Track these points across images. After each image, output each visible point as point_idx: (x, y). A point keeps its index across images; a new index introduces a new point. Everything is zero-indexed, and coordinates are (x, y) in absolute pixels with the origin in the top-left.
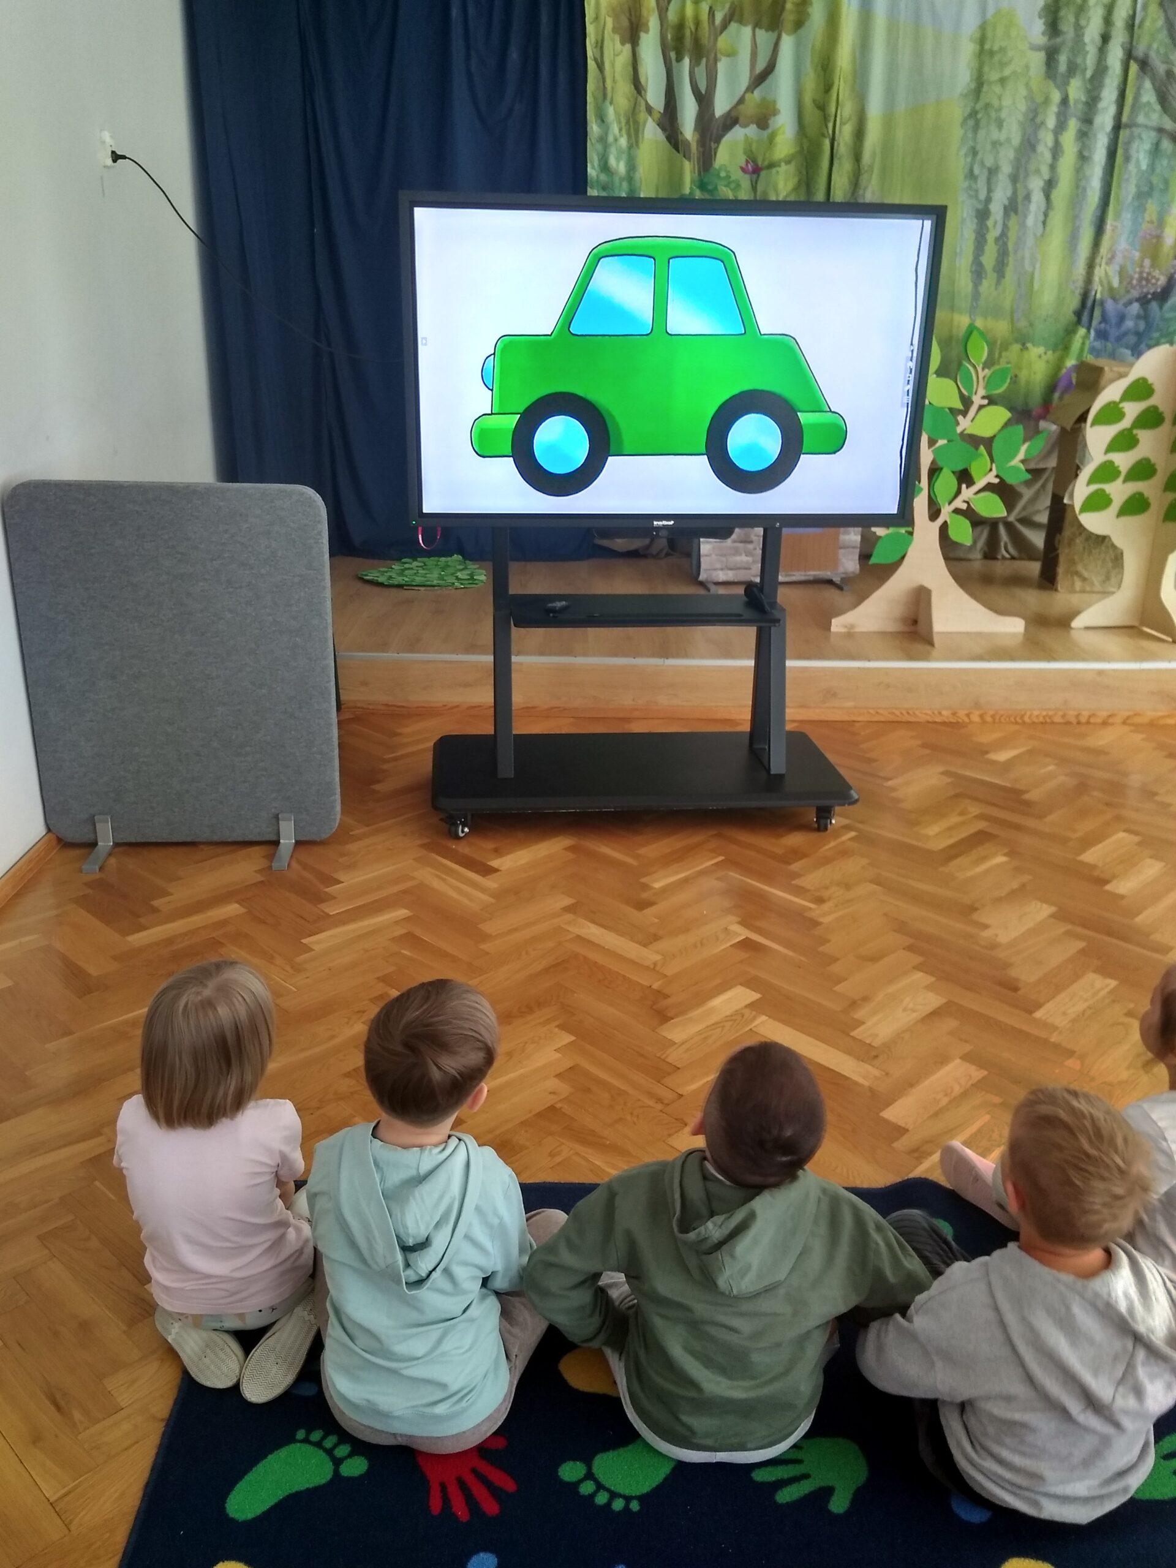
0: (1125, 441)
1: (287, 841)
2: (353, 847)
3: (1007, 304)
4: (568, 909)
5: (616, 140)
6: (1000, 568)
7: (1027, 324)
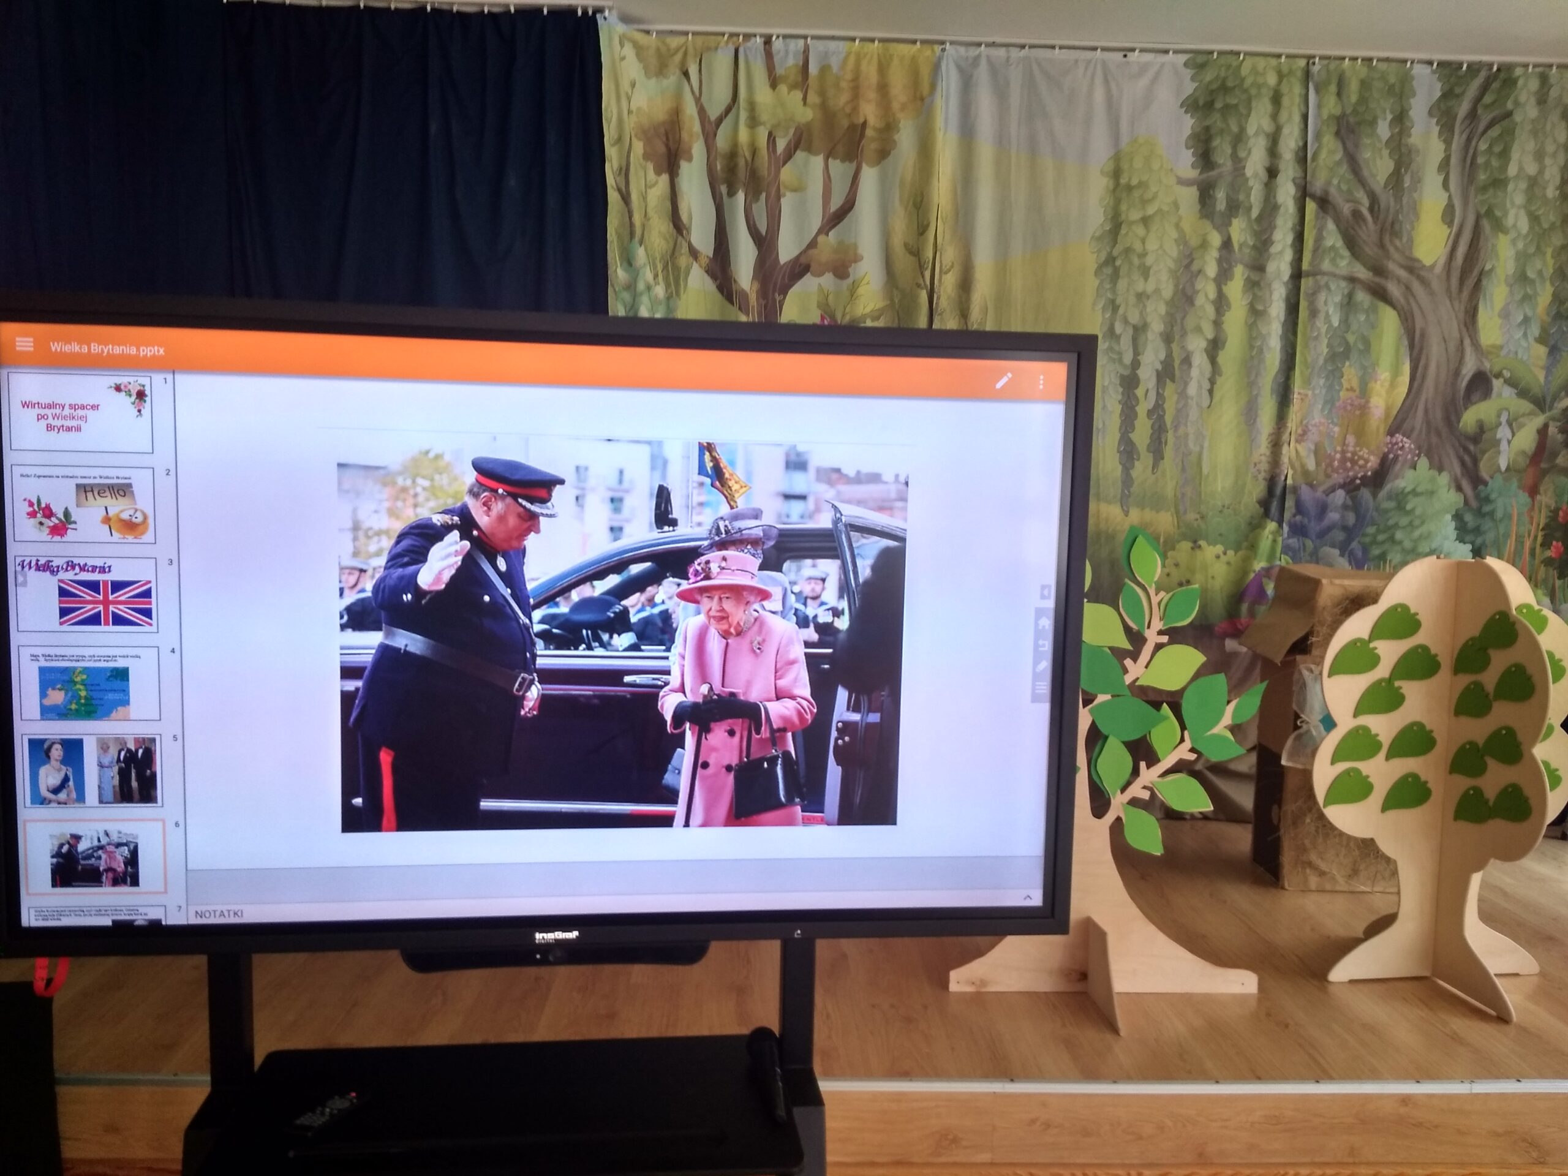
0: (1382, 699)
3: (1170, 491)
5: (649, 288)
7: (1198, 516)
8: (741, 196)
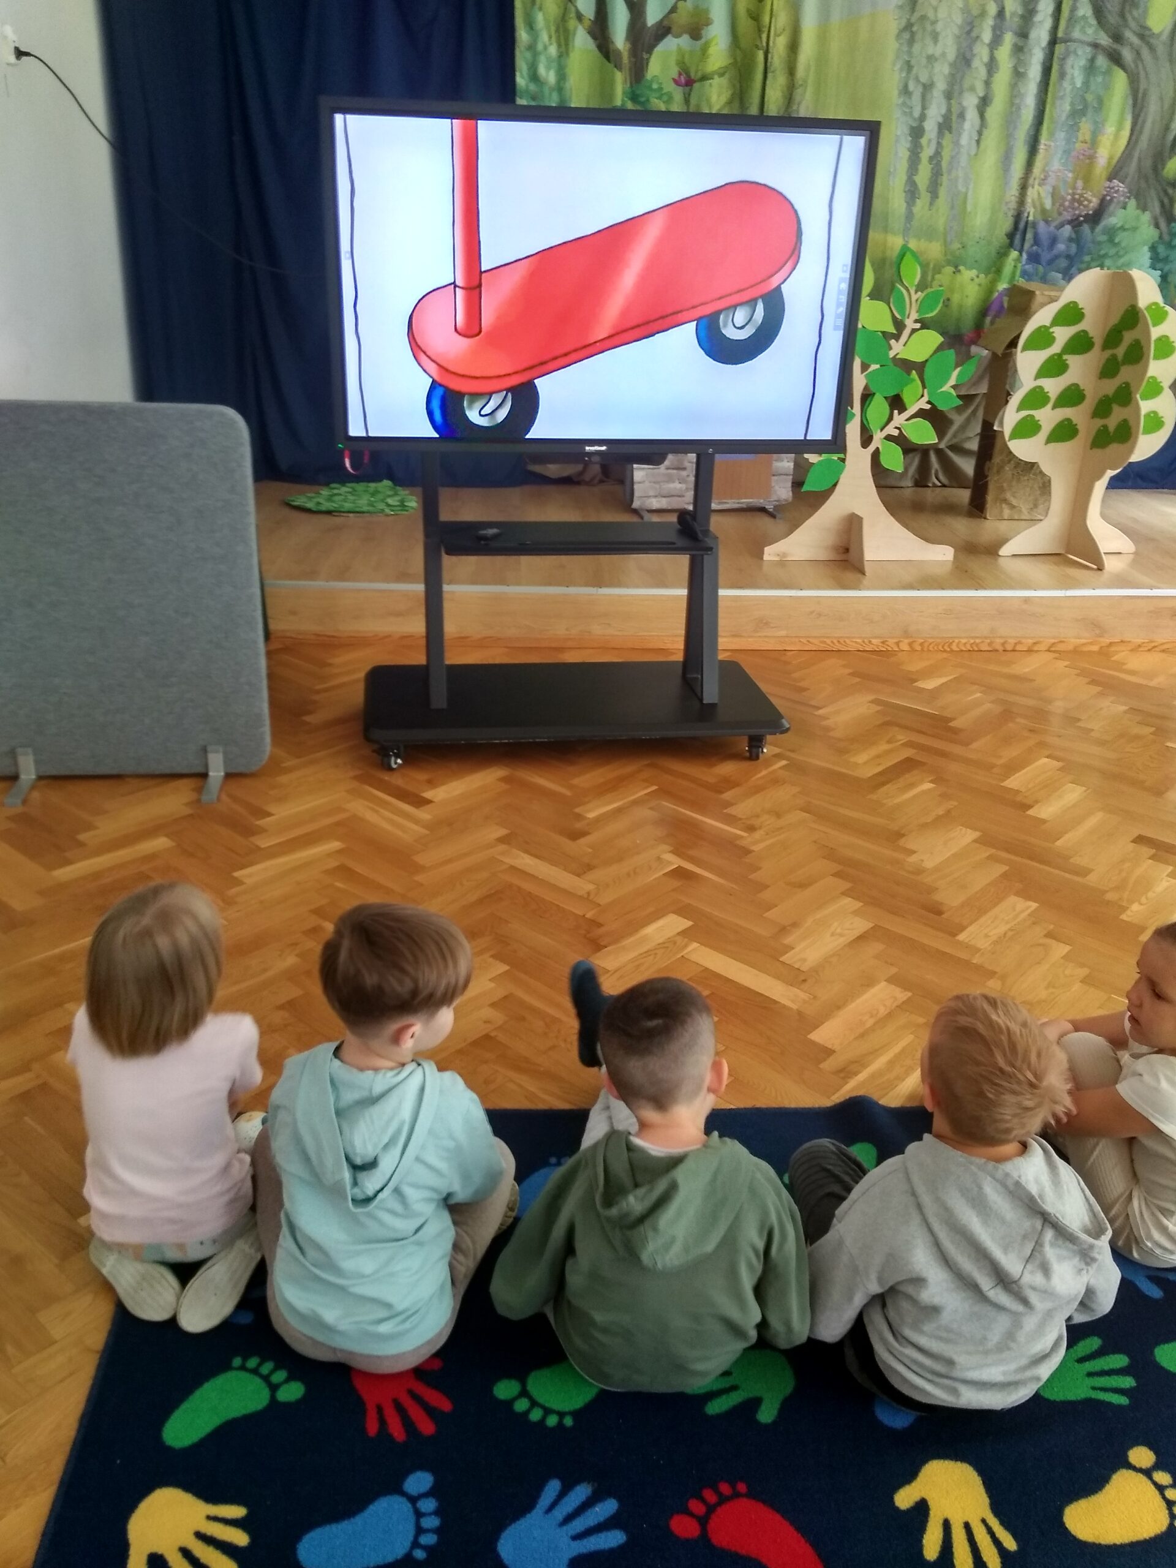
0: (1054, 367)
1: (216, 773)
2: (283, 779)
3: (941, 223)
4: (501, 840)
5: (545, 48)
6: (930, 495)
7: (960, 246)
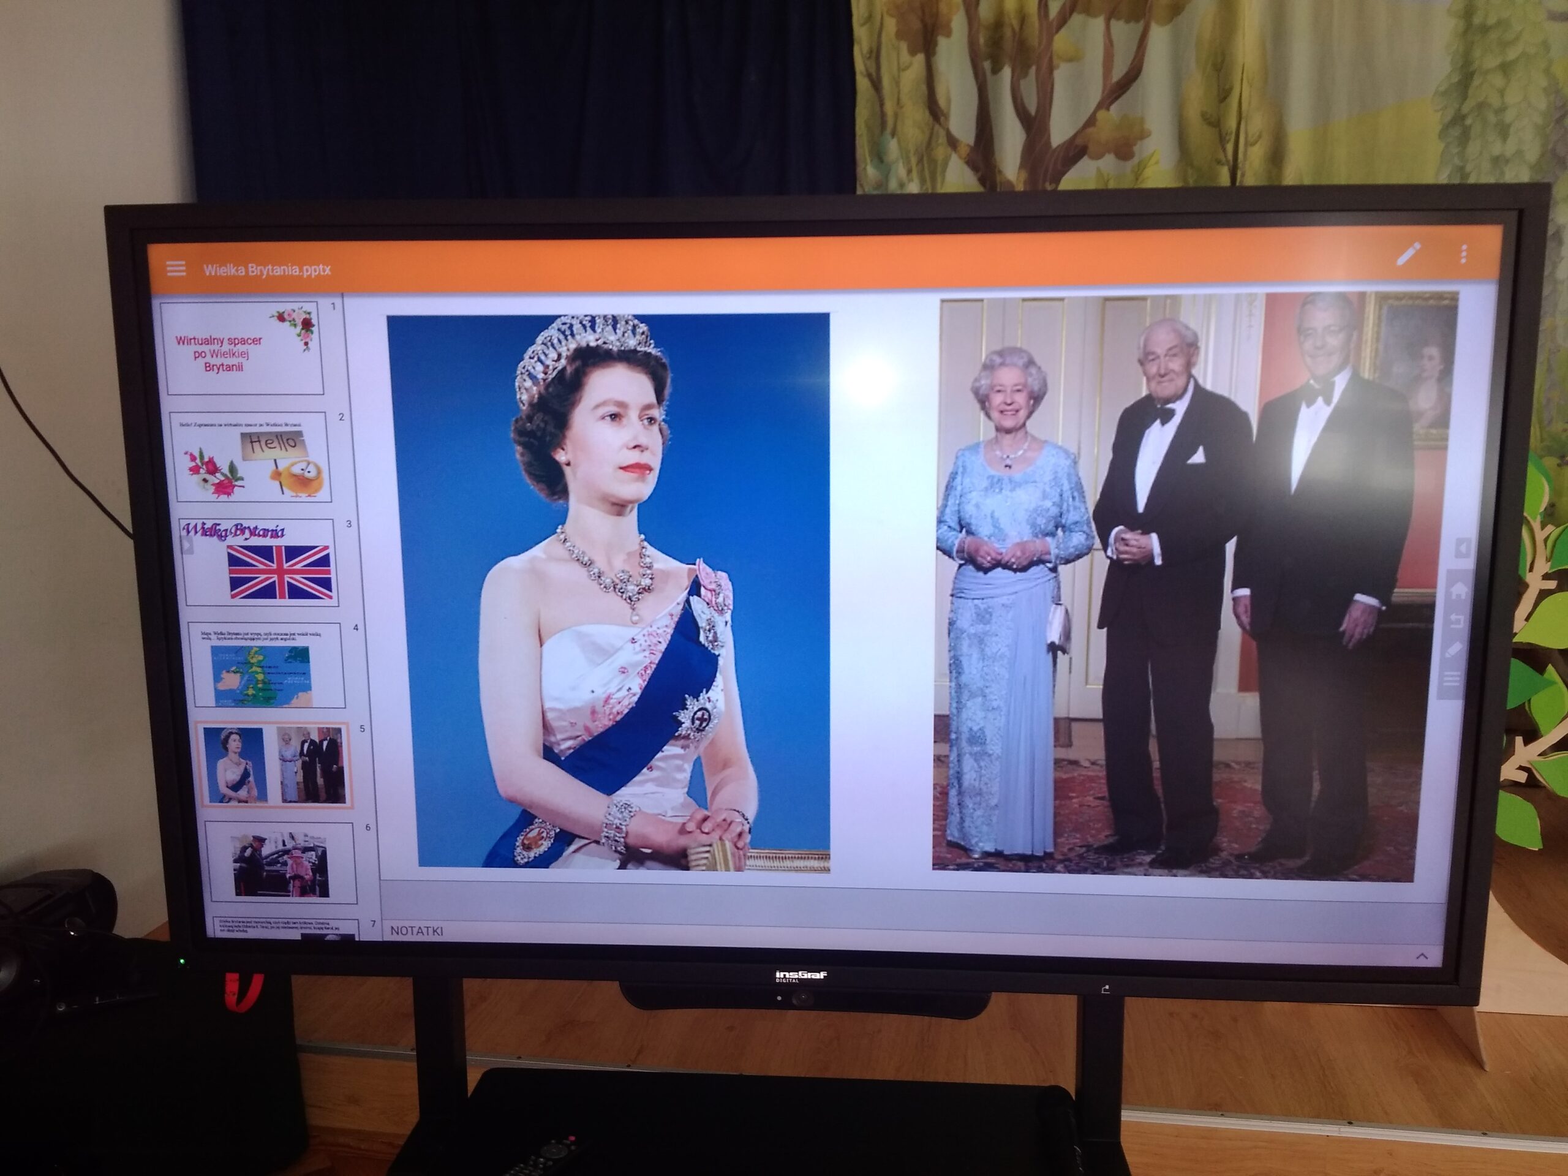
8: (1007, 72)
